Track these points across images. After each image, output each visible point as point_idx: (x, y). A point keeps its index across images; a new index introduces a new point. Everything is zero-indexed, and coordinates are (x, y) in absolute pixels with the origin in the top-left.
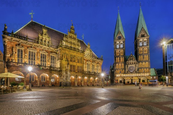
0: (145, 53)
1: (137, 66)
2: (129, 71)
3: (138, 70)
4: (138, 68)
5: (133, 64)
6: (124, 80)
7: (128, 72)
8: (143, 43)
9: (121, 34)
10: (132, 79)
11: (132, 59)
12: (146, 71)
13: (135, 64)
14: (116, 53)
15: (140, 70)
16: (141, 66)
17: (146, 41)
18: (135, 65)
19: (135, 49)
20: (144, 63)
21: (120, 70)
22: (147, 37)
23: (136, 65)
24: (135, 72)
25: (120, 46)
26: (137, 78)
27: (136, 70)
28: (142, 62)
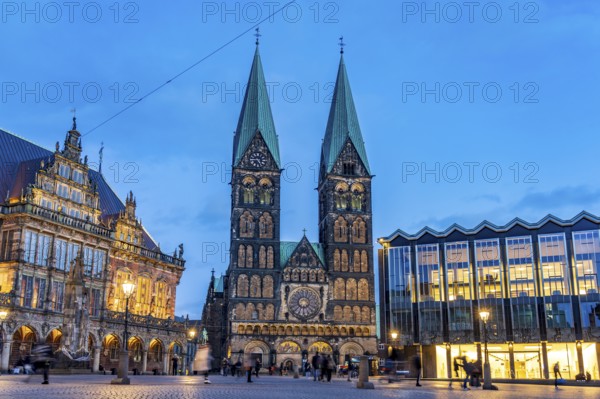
0: (355, 240)
1: (325, 293)
2: (293, 313)
3: (330, 309)
4: (329, 302)
5: (308, 282)
6: (273, 352)
7: (291, 318)
8: (348, 200)
9: (265, 145)
10: (304, 348)
11: (305, 260)
12: (359, 316)
13: (317, 282)
14: (241, 225)
15: (337, 309)
16: (340, 295)
17: (360, 194)
18: (317, 286)
19: (321, 219)
20: (352, 283)
21: (255, 304)
22: (361, 180)
23: (321, 290)
24: (317, 318)
25: (257, 198)
26: (326, 345)
27: (323, 310)
28: (346, 279)
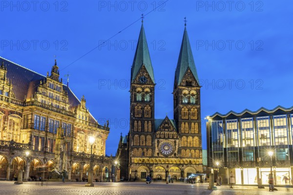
0: (192, 118)
1: (177, 143)
2: (161, 153)
3: (179, 151)
4: (179, 147)
5: (169, 138)
6: (151, 172)
7: (160, 155)
8: (189, 98)
9: (147, 72)
10: (167, 169)
11: (167, 128)
12: (194, 155)
13: (173, 138)
14: (135, 111)
15: (183, 151)
16: (184, 144)
17: (194, 95)
18: (173, 140)
19: (175, 108)
20: (190, 138)
21: (143, 149)
22: (195, 88)
23: (175, 142)
24: (173, 155)
25: (143, 98)
26: (177, 168)
27: (176, 152)
28: (187, 137)
